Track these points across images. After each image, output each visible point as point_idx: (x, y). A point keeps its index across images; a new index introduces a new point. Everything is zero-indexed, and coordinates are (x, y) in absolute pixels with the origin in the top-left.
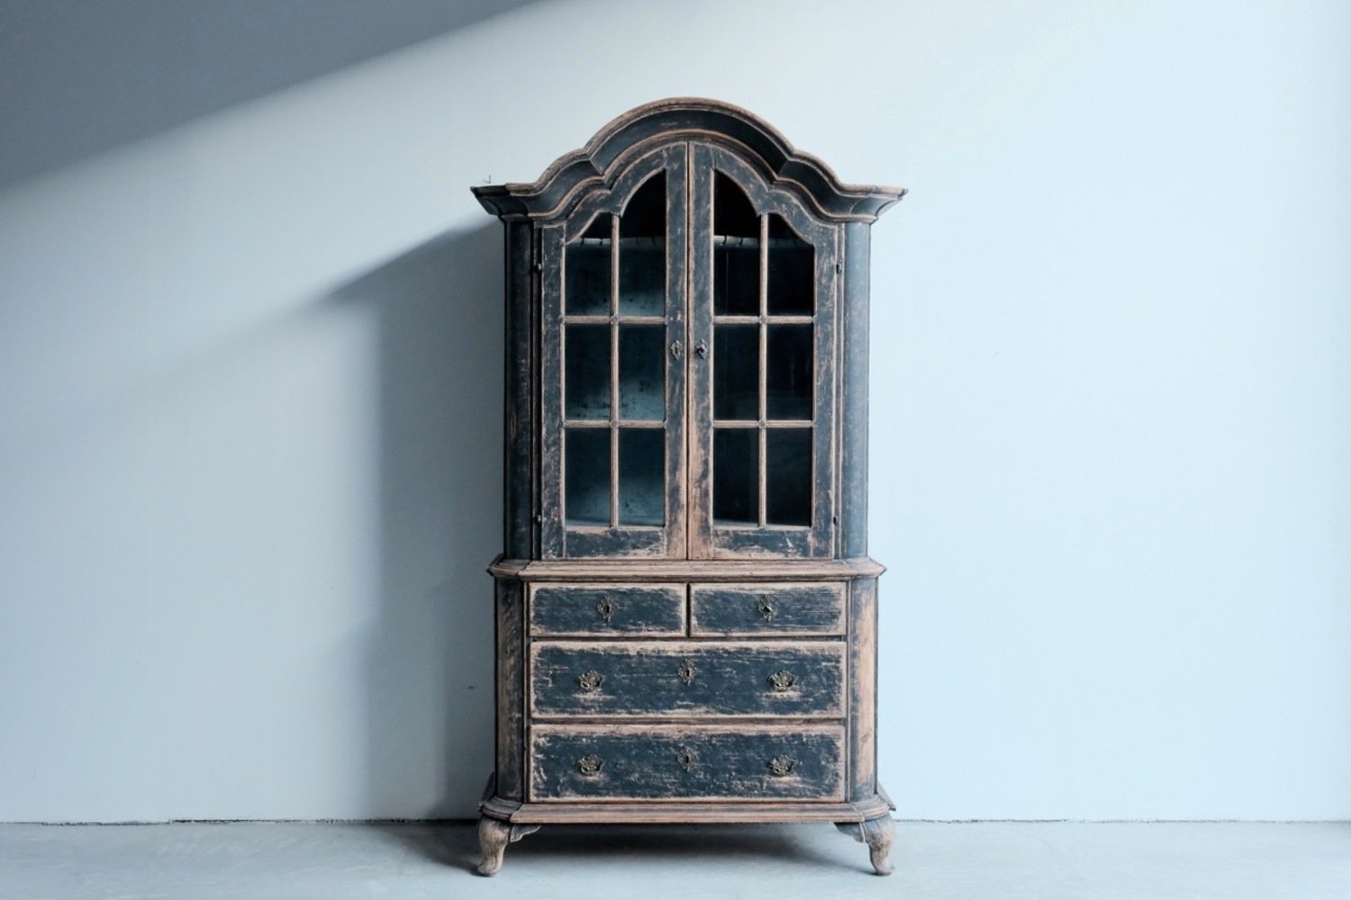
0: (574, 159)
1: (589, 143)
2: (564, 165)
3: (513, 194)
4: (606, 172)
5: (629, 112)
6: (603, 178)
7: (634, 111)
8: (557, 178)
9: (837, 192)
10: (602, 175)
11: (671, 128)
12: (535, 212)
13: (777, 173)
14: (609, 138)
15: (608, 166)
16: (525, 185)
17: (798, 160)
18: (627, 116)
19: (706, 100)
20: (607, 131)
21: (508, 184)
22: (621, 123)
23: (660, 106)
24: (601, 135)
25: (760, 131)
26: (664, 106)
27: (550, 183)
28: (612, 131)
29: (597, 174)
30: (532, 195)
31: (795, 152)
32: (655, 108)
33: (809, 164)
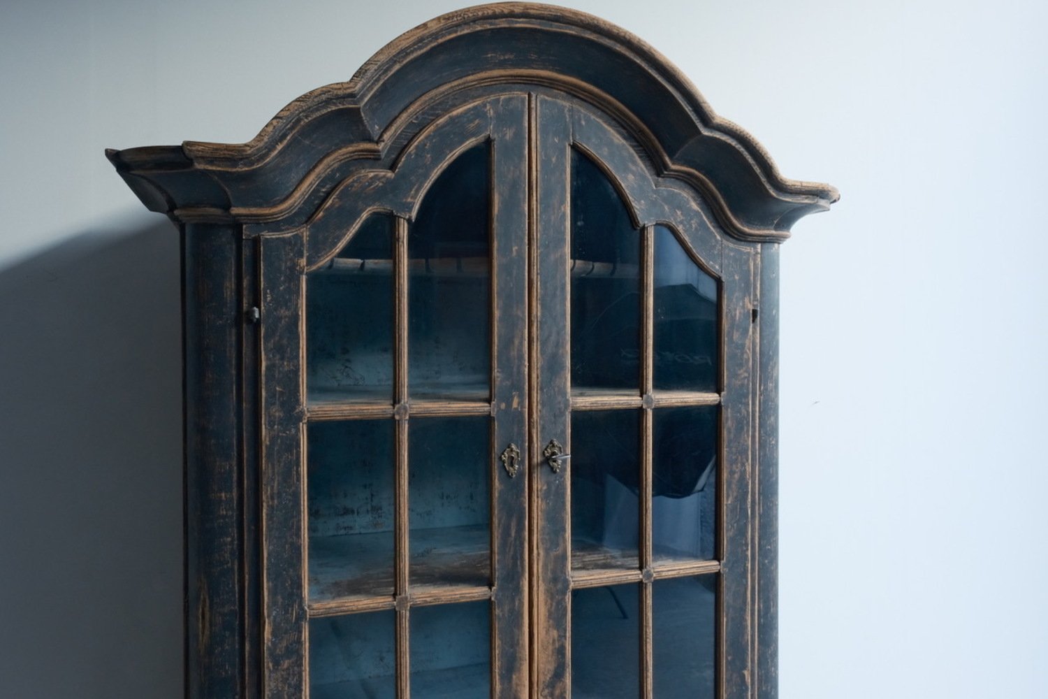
0: (328, 102)
1: (360, 73)
2: (308, 111)
3: (200, 166)
4: (386, 137)
5: (439, 19)
6: (381, 146)
7: (447, 17)
8: (294, 140)
9: (772, 192)
10: (377, 143)
11: (502, 65)
12: (245, 205)
13: (671, 157)
14: (397, 67)
15: (390, 124)
16: (228, 148)
17: (717, 135)
18: (434, 27)
19: (576, 13)
20: (394, 52)
21: (188, 143)
22: (421, 40)
23: (495, 16)
24: (383, 58)
25: (660, 79)
26: (503, 16)
27: (280, 147)
28: (404, 52)
29: (370, 140)
30: (242, 169)
31: (717, 121)
32: (485, 18)
33: (733, 143)
